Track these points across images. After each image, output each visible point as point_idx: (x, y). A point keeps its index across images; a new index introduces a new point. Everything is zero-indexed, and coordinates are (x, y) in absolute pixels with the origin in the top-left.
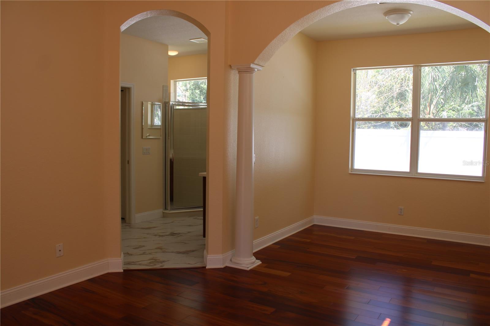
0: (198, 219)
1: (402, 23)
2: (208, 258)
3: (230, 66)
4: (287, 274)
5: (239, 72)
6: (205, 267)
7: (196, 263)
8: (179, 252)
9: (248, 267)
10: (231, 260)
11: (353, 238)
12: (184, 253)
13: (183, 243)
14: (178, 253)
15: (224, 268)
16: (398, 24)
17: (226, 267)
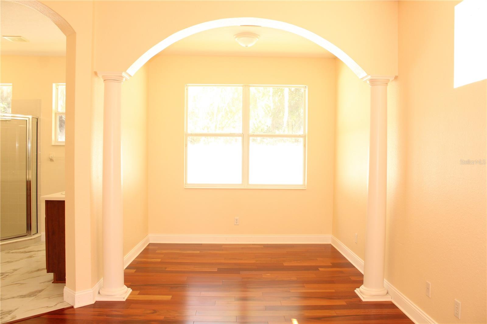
0: (12, 253)
1: (250, 45)
2: (76, 295)
3: (96, 73)
4: (168, 298)
5: (104, 80)
6: (72, 307)
7: (56, 305)
8: (22, 296)
9: (124, 297)
10: (99, 293)
11: (198, 252)
12: (30, 295)
13: (18, 283)
14: (23, 298)
15: (95, 303)
16: (247, 46)
17: (97, 302)
